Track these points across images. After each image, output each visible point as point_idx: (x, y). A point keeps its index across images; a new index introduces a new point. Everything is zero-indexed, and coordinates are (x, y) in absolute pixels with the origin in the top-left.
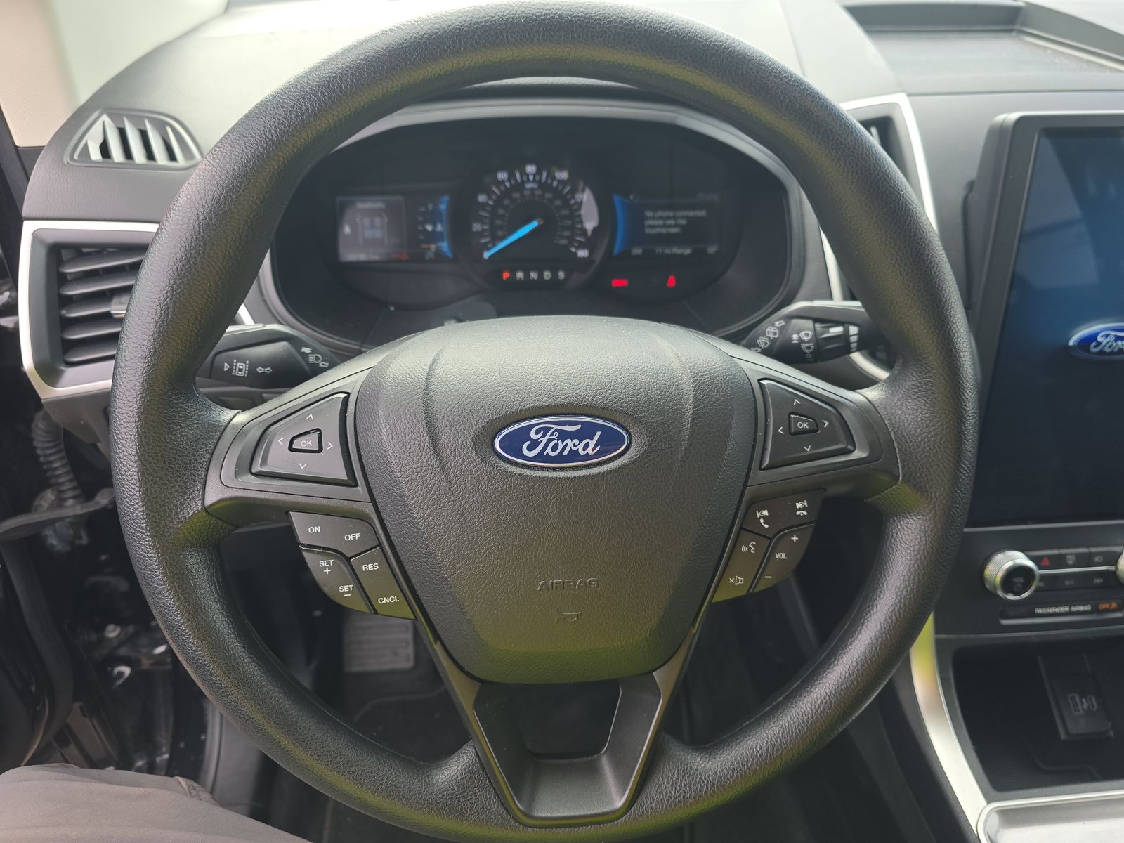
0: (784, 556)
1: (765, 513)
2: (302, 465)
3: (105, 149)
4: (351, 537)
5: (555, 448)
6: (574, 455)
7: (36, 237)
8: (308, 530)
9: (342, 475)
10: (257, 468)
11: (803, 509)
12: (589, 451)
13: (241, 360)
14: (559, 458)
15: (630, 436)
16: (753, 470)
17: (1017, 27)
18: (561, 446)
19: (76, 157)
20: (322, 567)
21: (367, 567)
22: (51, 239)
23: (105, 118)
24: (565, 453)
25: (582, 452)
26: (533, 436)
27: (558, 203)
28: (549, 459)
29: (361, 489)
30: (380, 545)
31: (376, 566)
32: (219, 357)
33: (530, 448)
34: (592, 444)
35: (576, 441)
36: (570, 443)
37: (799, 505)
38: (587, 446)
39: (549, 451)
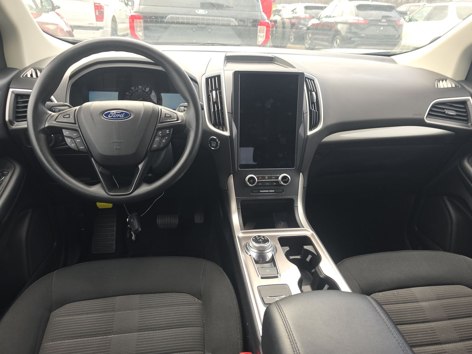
0: (165, 141)
1: (161, 132)
2: (65, 120)
3: (31, 75)
4: (75, 134)
5: (115, 116)
6: (119, 117)
7: (12, 92)
8: (66, 133)
9: (74, 122)
10: (56, 121)
11: (168, 132)
12: (122, 117)
13: (57, 109)
14: (116, 118)
15: (131, 114)
16: (157, 124)
17: (273, 62)
18: (116, 116)
19: (24, 76)
20: (68, 141)
21: (78, 141)
22: (16, 93)
23: (32, 69)
24: (117, 117)
25: (120, 117)
26: (111, 114)
27: (147, 95)
28: (114, 118)
29: (77, 125)
30: (81, 136)
31: (80, 140)
32: (52, 108)
33: (110, 116)
34: (123, 115)
35: (119, 115)
36: (118, 115)
37: (167, 131)
38: (121, 116)
39: (114, 116)
